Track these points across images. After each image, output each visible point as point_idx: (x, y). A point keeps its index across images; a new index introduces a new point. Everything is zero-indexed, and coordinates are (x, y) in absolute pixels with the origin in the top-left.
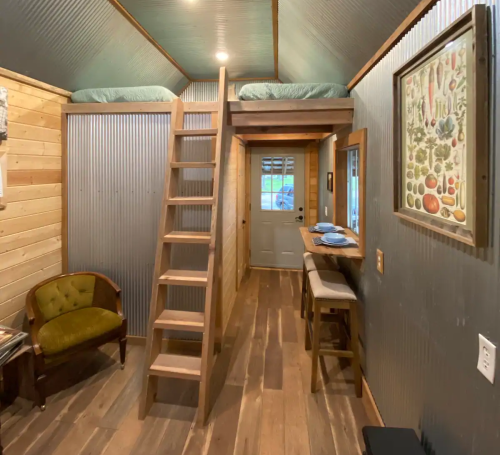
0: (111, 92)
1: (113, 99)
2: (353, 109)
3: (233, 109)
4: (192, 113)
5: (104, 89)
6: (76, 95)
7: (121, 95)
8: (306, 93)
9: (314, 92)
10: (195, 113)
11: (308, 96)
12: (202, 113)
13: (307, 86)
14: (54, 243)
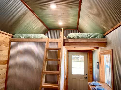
0: (26, 35)
1: (26, 37)
2: (106, 42)
3: (66, 41)
4: (52, 42)
5: (23, 34)
6: (15, 36)
7: (29, 36)
8: (90, 37)
9: (93, 36)
10: (53, 42)
11: (91, 37)
12: (55, 42)
13: (91, 34)
14: (3, 85)
